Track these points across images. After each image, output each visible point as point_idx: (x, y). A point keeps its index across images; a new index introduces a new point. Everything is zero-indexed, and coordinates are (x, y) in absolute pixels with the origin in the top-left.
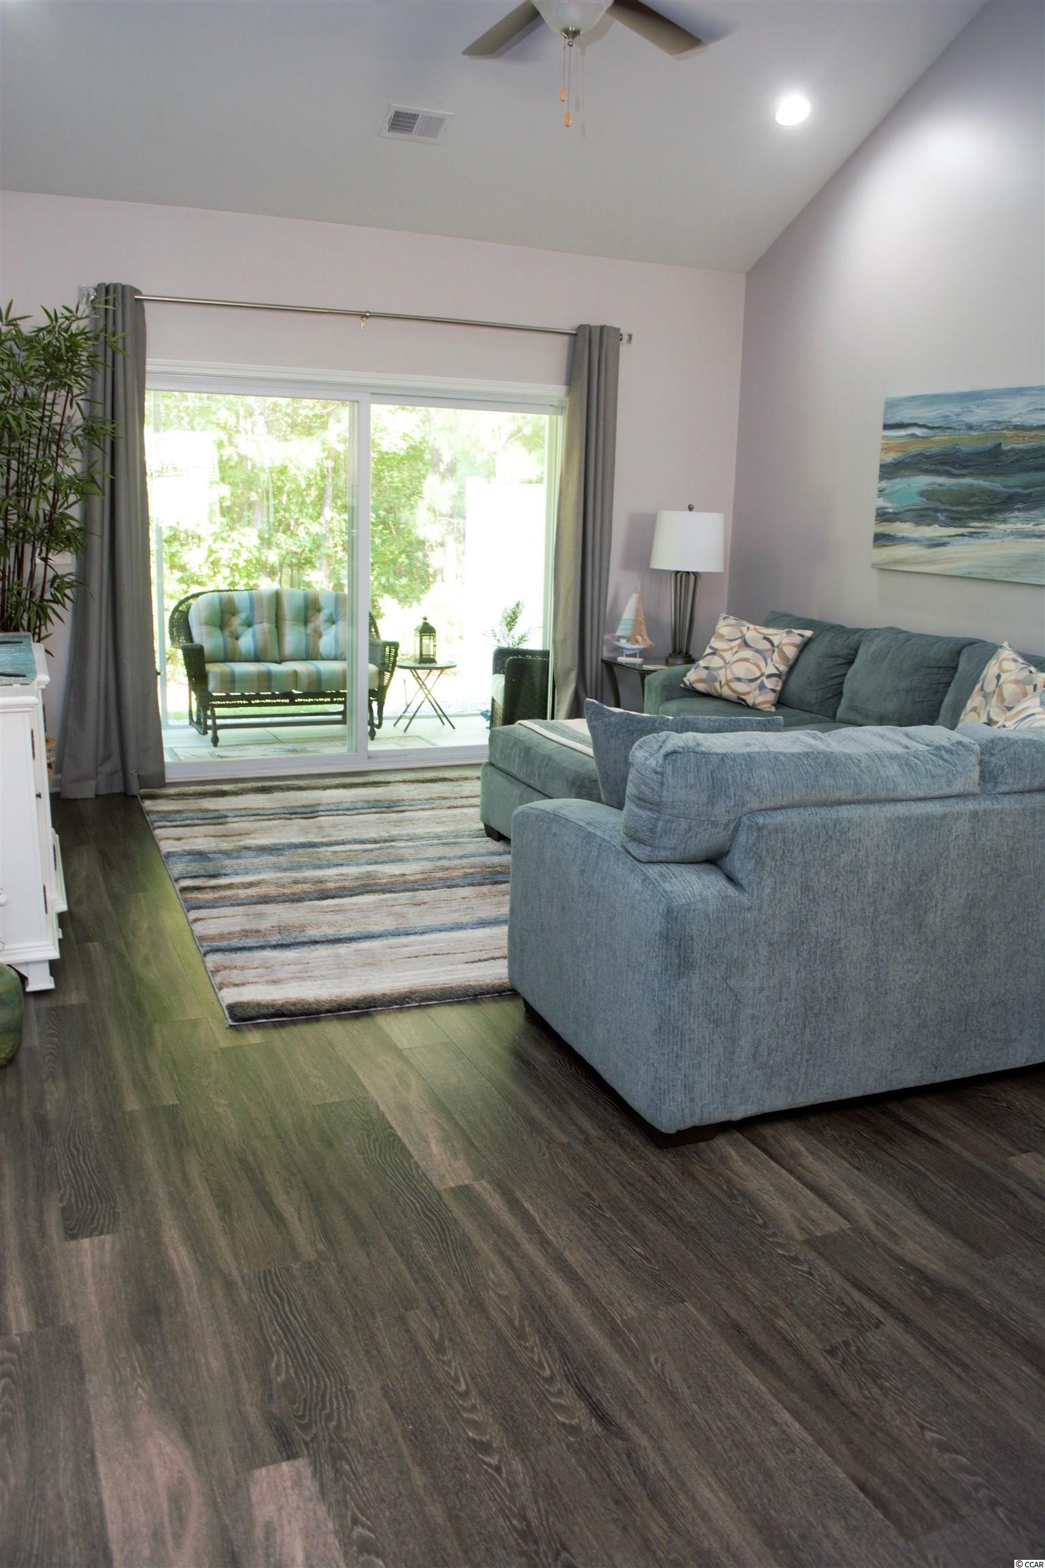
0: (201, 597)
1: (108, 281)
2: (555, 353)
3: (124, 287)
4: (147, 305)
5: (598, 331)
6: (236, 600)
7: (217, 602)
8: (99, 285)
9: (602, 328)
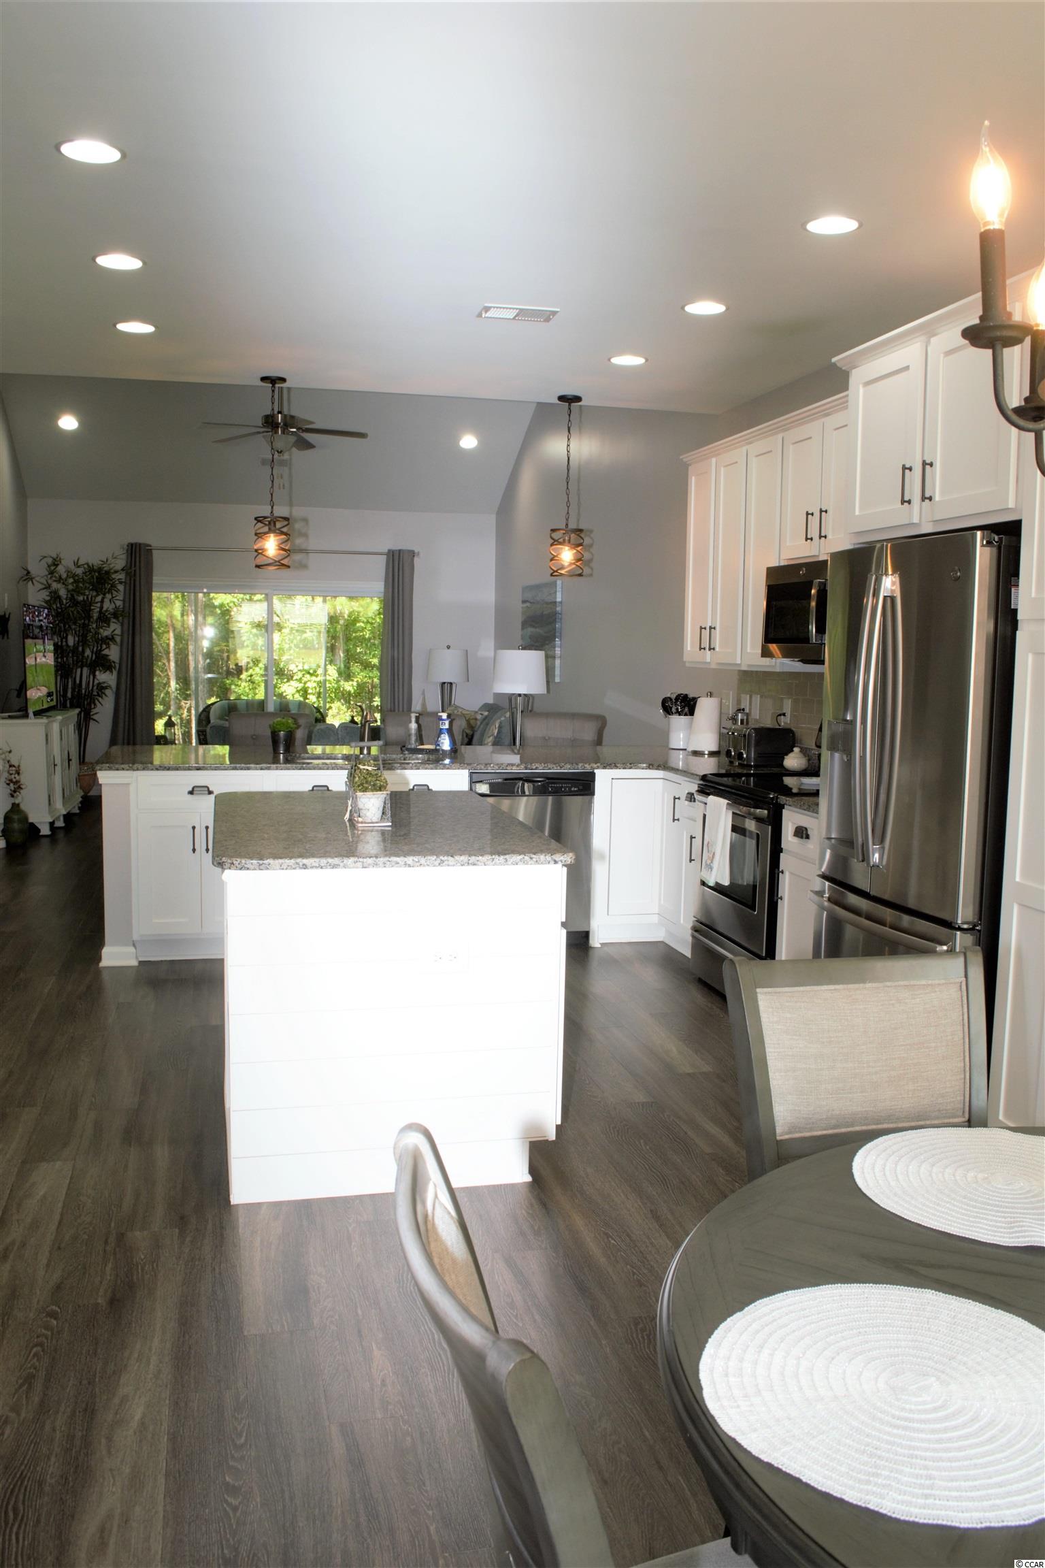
0: (217, 704)
1: (133, 541)
2: (379, 565)
3: (140, 544)
4: (154, 552)
5: (398, 552)
6: (239, 707)
7: (227, 707)
8: (129, 544)
9: (400, 551)
